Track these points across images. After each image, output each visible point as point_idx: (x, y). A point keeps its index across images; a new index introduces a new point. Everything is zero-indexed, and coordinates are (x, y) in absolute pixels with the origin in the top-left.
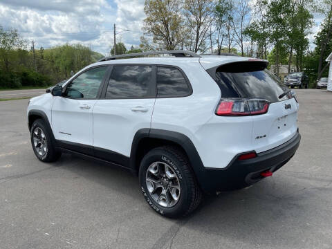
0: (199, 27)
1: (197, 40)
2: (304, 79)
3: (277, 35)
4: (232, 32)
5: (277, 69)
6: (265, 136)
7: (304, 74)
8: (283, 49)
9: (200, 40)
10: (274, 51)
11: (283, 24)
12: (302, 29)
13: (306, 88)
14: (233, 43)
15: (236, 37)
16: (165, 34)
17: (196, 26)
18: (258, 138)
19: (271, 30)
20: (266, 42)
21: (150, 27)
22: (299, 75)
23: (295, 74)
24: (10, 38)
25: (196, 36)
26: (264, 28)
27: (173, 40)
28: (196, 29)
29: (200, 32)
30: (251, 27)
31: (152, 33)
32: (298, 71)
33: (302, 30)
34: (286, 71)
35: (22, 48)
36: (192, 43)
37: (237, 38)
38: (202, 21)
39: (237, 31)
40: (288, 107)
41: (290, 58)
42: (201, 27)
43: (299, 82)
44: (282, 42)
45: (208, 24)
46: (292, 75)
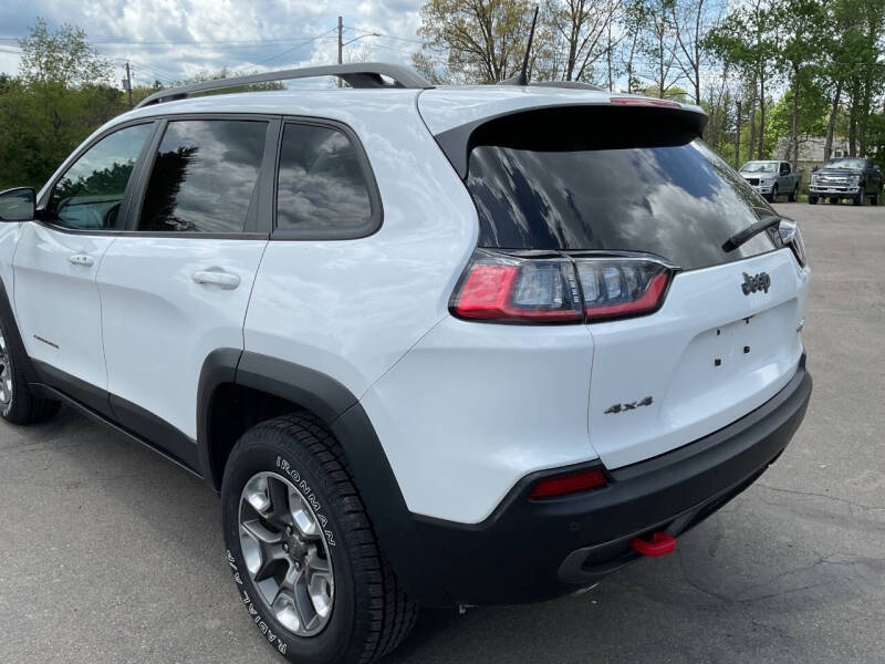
0: (577, 28)
1: (572, 64)
2: (868, 180)
3: (797, 51)
4: (669, 41)
5: (794, 148)
6: (648, 402)
7: (870, 164)
8: (815, 92)
9: (579, 65)
10: (788, 99)
11: (818, 21)
12: (872, 33)
13: (874, 203)
14: (674, 71)
15: (680, 54)
16: (483, 45)
17: (571, 24)
18: (617, 409)
19: (783, 36)
20: (768, 69)
21: (440, 25)
22: (856, 165)
23: (842, 165)
24: (66, 55)
25: (567, 52)
26: (761, 30)
27: (504, 63)
28: (568, 31)
29: (581, 40)
30: (725, 27)
31: (447, 44)
32: (853, 155)
33: (872, 38)
34: (819, 155)
35: (96, 82)
36: (555, 70)
37: (685, 59)
38: (585, 10)
39: (685, 38)
40: (757, 284)
41: (833, 117)
42: (584, 27)
43: (855, 188)
44: (813, 70)
45: (603, 19)
46: (836, 165)
